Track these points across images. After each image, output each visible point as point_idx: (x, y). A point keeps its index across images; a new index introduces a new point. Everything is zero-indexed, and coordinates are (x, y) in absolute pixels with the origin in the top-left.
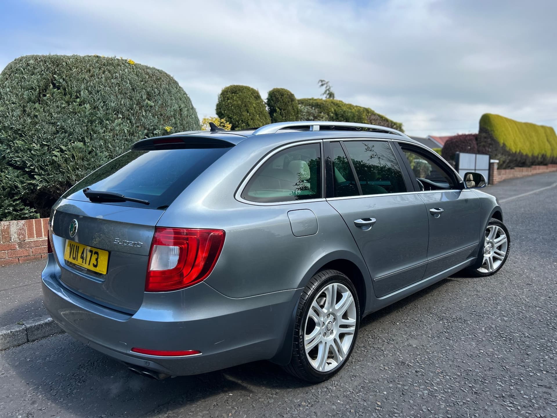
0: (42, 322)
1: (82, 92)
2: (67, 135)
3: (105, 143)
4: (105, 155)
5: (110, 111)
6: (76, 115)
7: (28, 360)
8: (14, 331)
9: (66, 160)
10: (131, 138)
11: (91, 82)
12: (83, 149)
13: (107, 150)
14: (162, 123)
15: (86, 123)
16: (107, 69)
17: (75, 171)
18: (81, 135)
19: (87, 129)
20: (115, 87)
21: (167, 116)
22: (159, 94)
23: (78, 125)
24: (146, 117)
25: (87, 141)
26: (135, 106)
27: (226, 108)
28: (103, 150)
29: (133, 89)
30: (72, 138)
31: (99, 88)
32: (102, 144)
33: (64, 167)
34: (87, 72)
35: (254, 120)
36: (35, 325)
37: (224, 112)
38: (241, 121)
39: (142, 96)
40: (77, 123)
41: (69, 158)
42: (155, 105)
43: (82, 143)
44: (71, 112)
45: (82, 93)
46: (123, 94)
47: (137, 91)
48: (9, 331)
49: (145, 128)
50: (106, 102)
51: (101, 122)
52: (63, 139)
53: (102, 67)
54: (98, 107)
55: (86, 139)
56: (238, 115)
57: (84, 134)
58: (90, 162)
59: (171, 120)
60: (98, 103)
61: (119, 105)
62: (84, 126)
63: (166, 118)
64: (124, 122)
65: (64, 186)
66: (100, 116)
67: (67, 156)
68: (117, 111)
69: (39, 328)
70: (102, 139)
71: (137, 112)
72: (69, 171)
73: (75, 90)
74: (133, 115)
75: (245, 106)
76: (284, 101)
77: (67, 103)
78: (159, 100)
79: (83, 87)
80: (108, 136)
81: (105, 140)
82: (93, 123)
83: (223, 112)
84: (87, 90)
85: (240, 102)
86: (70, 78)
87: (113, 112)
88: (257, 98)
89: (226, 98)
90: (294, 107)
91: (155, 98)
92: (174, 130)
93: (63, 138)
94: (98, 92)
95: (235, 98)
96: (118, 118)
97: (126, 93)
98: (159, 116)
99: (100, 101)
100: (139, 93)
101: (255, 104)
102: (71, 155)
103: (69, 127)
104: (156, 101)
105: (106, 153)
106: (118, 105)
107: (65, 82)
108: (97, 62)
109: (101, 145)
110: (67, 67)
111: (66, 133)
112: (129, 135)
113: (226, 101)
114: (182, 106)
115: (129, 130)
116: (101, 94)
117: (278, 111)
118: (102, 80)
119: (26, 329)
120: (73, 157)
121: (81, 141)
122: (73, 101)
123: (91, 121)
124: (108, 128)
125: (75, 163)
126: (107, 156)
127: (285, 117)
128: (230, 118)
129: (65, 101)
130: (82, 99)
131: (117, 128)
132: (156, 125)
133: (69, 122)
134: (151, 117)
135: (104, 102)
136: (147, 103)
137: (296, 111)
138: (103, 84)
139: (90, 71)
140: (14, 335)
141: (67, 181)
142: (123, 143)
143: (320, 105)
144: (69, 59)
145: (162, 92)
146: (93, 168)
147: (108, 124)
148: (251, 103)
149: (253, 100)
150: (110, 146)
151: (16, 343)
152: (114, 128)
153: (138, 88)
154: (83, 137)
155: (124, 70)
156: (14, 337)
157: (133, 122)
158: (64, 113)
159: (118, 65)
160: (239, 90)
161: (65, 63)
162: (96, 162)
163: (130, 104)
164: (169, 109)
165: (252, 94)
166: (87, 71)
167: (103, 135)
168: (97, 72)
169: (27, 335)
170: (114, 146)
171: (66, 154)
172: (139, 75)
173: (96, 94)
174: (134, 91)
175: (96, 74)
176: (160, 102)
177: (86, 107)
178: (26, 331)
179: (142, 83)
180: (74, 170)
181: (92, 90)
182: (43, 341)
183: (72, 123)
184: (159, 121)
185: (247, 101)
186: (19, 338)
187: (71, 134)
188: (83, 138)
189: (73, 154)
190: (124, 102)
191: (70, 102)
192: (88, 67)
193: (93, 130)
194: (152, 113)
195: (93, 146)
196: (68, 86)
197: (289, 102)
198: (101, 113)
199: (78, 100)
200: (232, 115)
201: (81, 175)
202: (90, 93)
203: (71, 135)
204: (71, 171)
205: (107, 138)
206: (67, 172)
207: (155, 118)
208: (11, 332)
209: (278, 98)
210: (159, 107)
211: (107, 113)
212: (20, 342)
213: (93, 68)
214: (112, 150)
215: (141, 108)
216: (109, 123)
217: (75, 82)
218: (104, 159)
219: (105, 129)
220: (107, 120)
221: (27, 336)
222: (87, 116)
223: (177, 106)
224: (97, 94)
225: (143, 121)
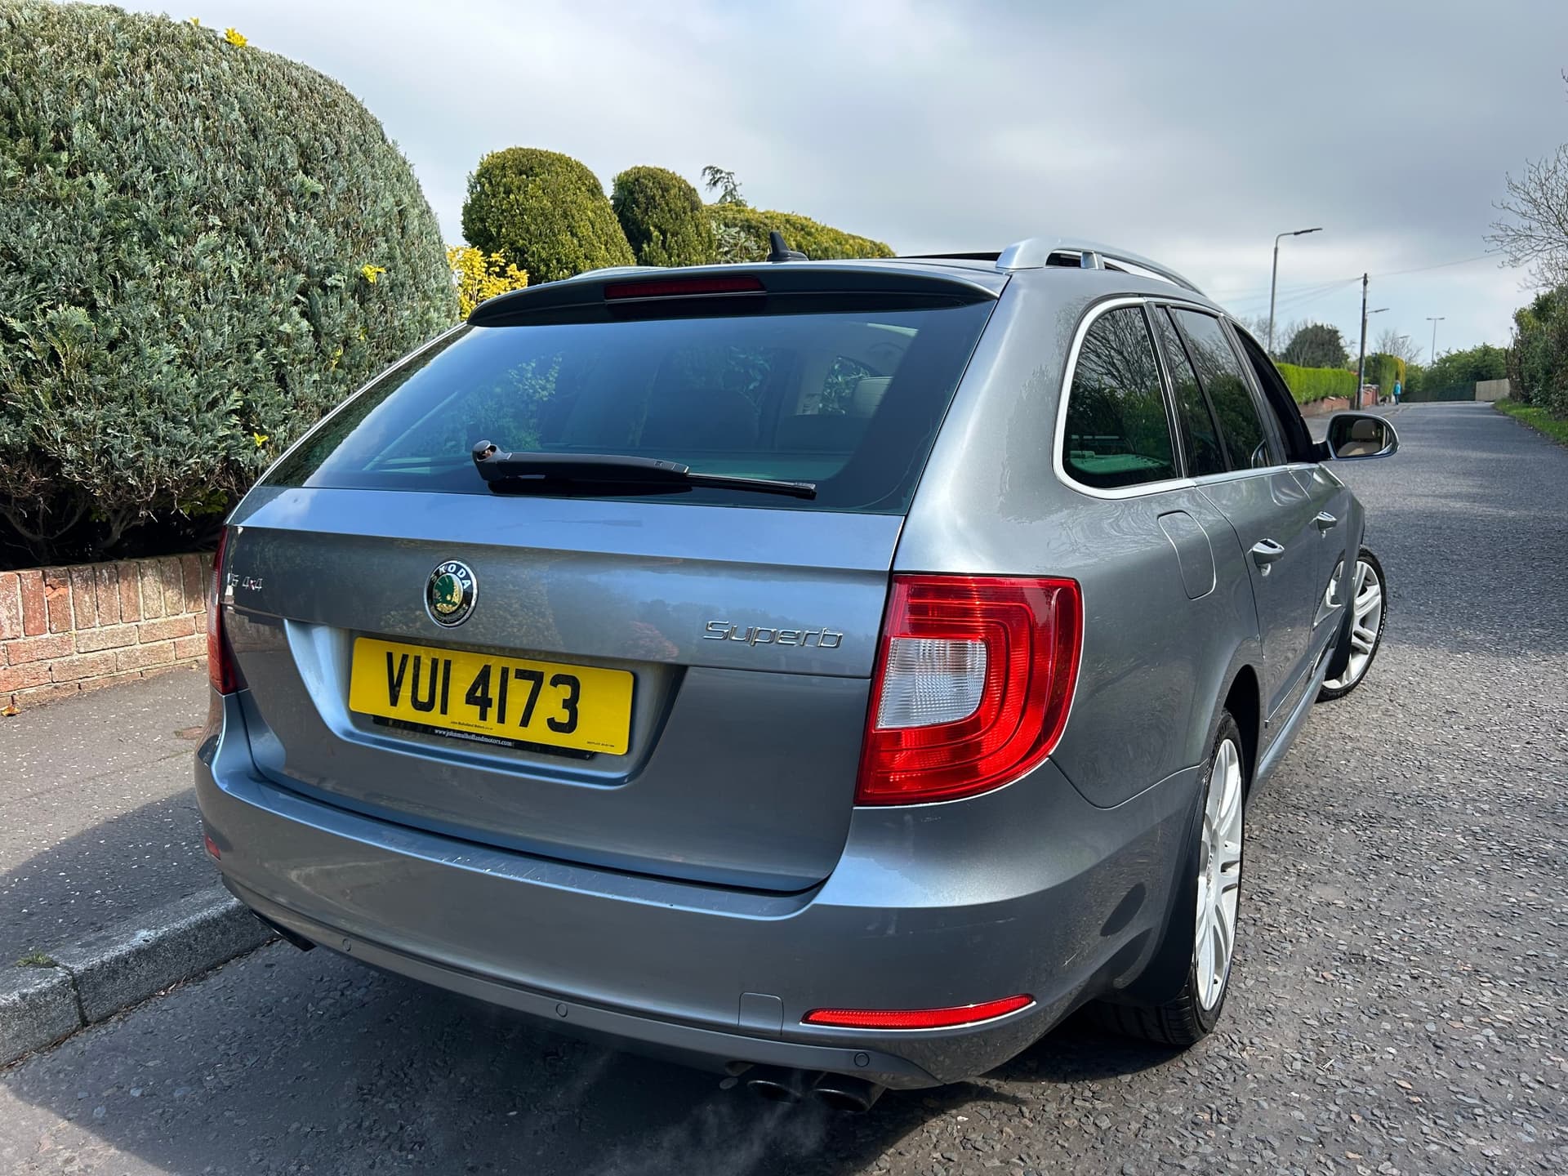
0: (124, 948)
1: (75, 130)
2: (26, 278)
3: (166, 313)
4: (168, 354)
5: (180, 200)
6: (59, 210)
7: (136, 1093)
8: (33, 994)
9: (25, 372)
10: (254, 299)
11: (106, 97)
12: (89, 330)
13: (174, 335)
14: (350, 254)
15: (98, 239)
16: (157, 55)
17: (62, 407)
18: (80, 280)
19: (99, 261)
20: (194, 118)
21: (365, 232)
22: (336, 153)
23: (66, 247)
24: (300, 231)
25: (101, 303)
26: (261, 189)
27: (505, 217)
28: (161, 335)
29: (254, 132)
30: (45, 289)
31: (135, 120)
32: (157, 315)
33: (21, 394)
34: (88, 60)
35: (592, 261)
36: (103, 963)
37: (499, 233)
38: (554, 262)
39: (283, 156)
40: (62, 237)
41: (37, 361)
42: (325, 192)
43: (82, 310)
44: (38, 198)
45: (76, 132)
46: (221, 144)
47: (266, 138)
48: (15, 996)
49: (298, 269)
50: (165, 169)
51: (149, 239)
52: (12, 294)
53: (141, 47)
54: (134, 186)
55: (97, 294)
56: (545, 242)
57: (88, 276)
58: (115, 376)
59: (376, 246)
60: (135, 170)
61: (209, 181)
62: (88, 250)
63: (360, 237)
64: (226, 242)
65: (20, 463)
66: (148, 217)
67: (29, 354)
68: (205, 203)
69: (115, 972)
70: (154, 299)
71: (270, 209)
72: (40, 406)
73: (52, 120)
74: (258, 220)
75: (565, 215)
76: (673, 206)
77: (23, 165)
78: (340, 175)
79: (78, 110)
80: (177, 287)
81: (165, 304)
82: (119, 239)
83: (494, 230)
84: (91, 122)
85: (547, 203)
86: (28, 76)
87: (190, 207)
88: (593, 194)
89: (502, 189)
90: (701, 228)
91: (327, 166)
92: (388, 278)
93: (10, 291)
94: (133, 132)
95: (532, 189)
96: (209, 229)
97: (229, 144)
98: (340, 228)
99: (140, 164)
100: (275, 146)
101: (592, 211)
102: (44, 350)
103: (35, 252)
104: (327, 178)
105: (172, 346)
106: (205, 184)
107: (11, 90)
108: (120, 28)
109: (154, 319)
110: (16, 36)
111: (21, 274)
112: (246, 287)
113: (502, 195)
114: (406, 200)
115: (244, 271)
116: (146, 141)
117: (657, 236)
118: (146, 90)
119: (74, 980)
120: (54, 357)
121: (79, 304)
122: (43, 159)
123: (113, 233)
124: (175, 263)
125: (63, 380)
126: (173, 360)
127: (679, 256)
128: (521, 251)
129: (13, 157)
130: (77, 154)
131: (207, 262)
132: (331, 259)
133: (33, 230)
134: (317, 231)
135: (157, 170)
136: (302, 185)
137: (707, 240)
138: (148, 105)
139: (98, 57)
140: (33, 1006)
141: (32, 444)
142: (227, 314)
143: (757, 229)
144: (20, 9)
145: (346, 151)
146: (126, 399)
147: (173, 248)
148: (582, 209)
149: (583, 197)
150: (183, 323)
151: (43, 1036)
152: (197, 263)
153: (268, 130)
154: (86, 289)
155: (216, 64)
156: (34, 1014)
157: (257, 244)
158: (13, 200)
159: (195, 45)
160: (541, 164)
161: (5, 21)
162: (136, 376)
163: (246, 181)
164: (369, 208)
165: (580, 179)
166: (89, 55)
167: (158, 286)
168: (125, 61)
169: (78, 1000)
170: (197, 324)
171: (27, 347)
172: (268, 83)
173: (127, 140)
174: (256, 138)
175: (124, 71)
176: (342, 183)
177: (94, 182)
178: (75, 986)
179: (281, 113)
180: (56, 405)
181: (111, 123)
182: (142, 1017)
183: (45, 236)
184: (342, 247)
185: (569, 199)
186: (54, 1014)
187: (40, 276)
188: (86, 292)
189: (52, 348)
190: (224, 174)
191: (35, 161)
192: (91, 42)
193: (120, 265)
194: (318, 216)
195: (124, 323)
196: (22, 103)
197: (685, 213)
198: (149, 208)
199: (64, 156)
200: (527, 243)
201: (84, 423)
202: (105, 135)
203: (40, 281)
204: (47, 406)
205: (174, 294)
206: (32, 411)
207: (326, 232)
208: (23, 997)
209: (653, 197)
210: (339, 200)
211: (167, 209)
212: (59, 1030)
213: (110, 47)
214: (191, 338)
215: (281, 197)
216: (178, 243)
217: (47, 91)
218: (165, 369)
219: (163, 263)
220: (170, 231)
221: (80, 1007)
222: (101, 215)
223: (392, 200)
224: (131, 140)
225: (291, 242)
